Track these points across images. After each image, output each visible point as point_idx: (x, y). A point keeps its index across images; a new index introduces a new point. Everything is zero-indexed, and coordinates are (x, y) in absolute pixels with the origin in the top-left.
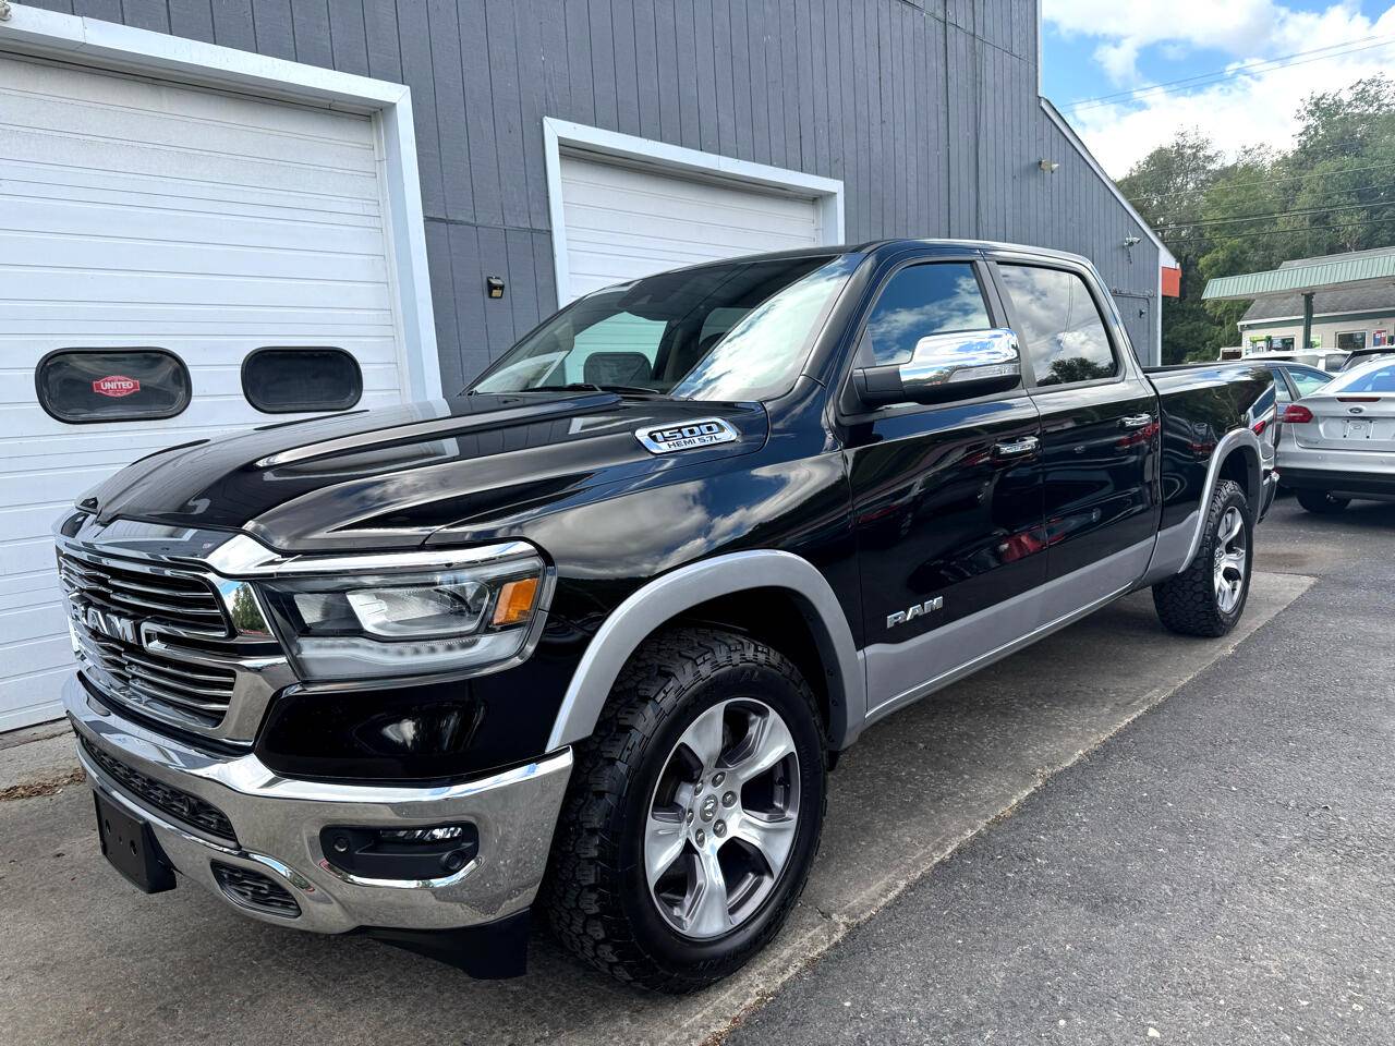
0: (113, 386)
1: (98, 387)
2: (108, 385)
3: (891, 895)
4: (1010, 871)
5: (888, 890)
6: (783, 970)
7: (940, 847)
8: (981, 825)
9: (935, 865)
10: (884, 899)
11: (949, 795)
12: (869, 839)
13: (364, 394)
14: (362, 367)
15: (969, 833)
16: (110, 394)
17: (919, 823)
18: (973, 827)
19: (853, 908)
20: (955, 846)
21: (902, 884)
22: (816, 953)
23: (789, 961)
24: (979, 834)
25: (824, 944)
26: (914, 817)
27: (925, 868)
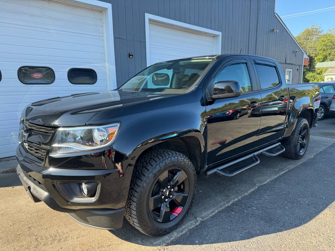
0: (36, 75)
1: (33, 76)
2: (35, 75)
3: (213, 214)
4: (245, 210)
5: (212, 212)
6: (182, 231)
7: (228, 202)
8: (240, 197)
9: (226, 207)
10: (211, 215)
11: (232, 189)
12: (210, 199)
13: (97, 81)
14: (97, 74)
15: (236, 199)
16: (36, 78)
17: (224, 196)
18: (237, 198)
19: (203, 216)
20: (232, 202)
21: (217, 211)
22: (191, 228)
23: (184, 229)
24: (239, 200)
25: (194, 225)
26: (222, 194)
27: (223, 207)
